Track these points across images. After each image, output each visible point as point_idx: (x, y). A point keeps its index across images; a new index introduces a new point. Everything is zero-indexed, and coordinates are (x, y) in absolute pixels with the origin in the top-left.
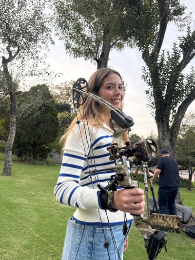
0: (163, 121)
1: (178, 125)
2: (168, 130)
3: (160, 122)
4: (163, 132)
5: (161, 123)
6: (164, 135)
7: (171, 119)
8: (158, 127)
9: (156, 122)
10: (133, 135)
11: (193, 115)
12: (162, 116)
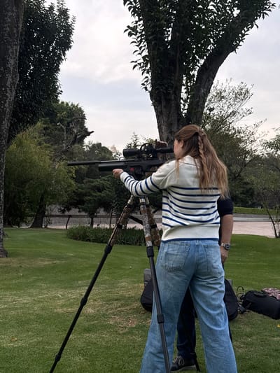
0: (168, 101)
1: (200, 109)
2: (178, 120)
3: (163, 103)
4: (170, 125)
5: (165, 107)
6: (171, 132)
7: (184, 95)
8: (158, 116)
9: (153, 104)
10: (94, 146)
11: (221, 93)
12: (167, 89)
